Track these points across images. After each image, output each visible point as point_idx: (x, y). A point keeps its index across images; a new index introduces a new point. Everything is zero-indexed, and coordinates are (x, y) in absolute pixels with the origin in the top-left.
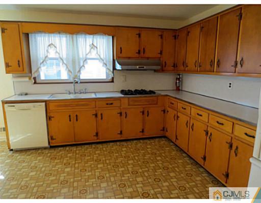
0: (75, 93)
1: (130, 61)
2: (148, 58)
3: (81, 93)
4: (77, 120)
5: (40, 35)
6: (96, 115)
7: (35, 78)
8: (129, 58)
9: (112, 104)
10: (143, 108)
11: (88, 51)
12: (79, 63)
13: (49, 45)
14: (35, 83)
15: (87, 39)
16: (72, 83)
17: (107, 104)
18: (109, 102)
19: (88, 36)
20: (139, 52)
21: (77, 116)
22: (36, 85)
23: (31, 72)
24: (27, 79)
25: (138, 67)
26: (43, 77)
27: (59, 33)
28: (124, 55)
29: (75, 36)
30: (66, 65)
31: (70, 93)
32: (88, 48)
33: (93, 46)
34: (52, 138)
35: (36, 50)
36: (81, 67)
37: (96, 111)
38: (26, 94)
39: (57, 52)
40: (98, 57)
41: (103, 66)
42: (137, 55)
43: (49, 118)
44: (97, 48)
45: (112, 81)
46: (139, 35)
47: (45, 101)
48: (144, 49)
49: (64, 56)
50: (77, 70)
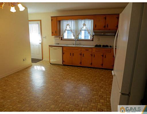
0: (76, 45)
1: (101, 31)
2: (110, 29)
3: (78, 45)
4: (73, 55)
5: (64, 21)
6: (81, 54)
7: (61, 38)
8: (99, 29)
9: (88, 50)
10: (103, 54)
11: (82, 27)
12: (78, 32)
13: (67, 25)
14: (62, 40)
15: (82, 21)
16: (74, 40)
17: (86, 50)
18: (87, 49)
19: (82, 20)
20: (105, 27)
21: (73, 54)
22: (62, 41)
23: (60, 35)
24: (58, 38)
25: (102, 34)
26: (65, 38)
27: (71, 20)
28: (97, 28)
29: (77, 20)
30: (73, 33)
31: (74, 45)
32: (82, 25)
33: (84, 25)
34: (64, 62)
35: (63, 27)
36: (79, 34)
37: (81, 52)
38: (58, 44)
39: (70, 27)
40: (87, 29)
41: (88, 33)
42: (104, 28)
43: (63, 53)
44: (86, 25)
45: (93, 40)
46: (105, 18)
47: (62, 47)
48: (107, 25)
49: (73, 29)
50: (77, 35)
